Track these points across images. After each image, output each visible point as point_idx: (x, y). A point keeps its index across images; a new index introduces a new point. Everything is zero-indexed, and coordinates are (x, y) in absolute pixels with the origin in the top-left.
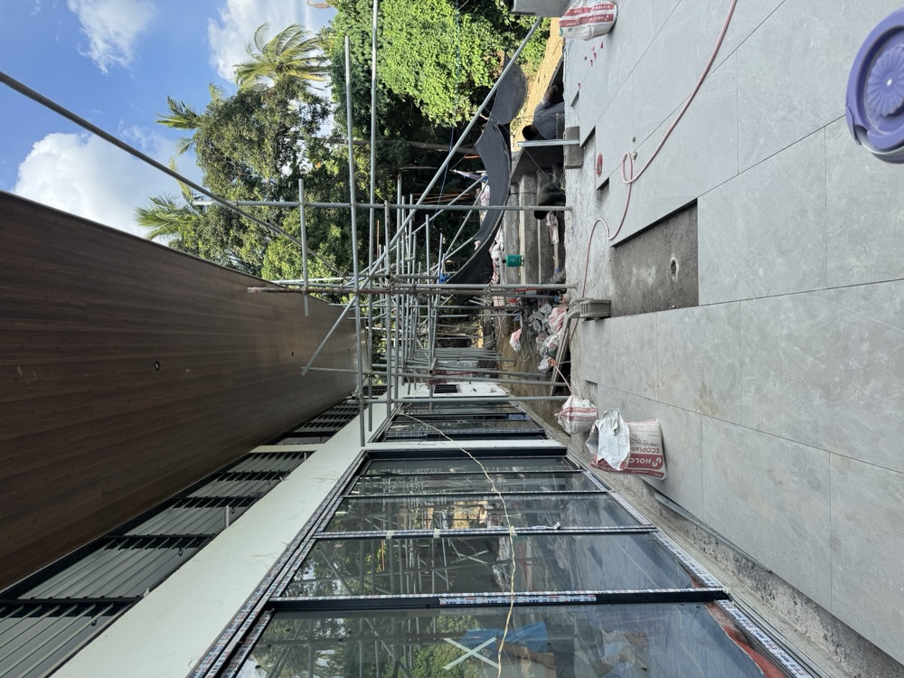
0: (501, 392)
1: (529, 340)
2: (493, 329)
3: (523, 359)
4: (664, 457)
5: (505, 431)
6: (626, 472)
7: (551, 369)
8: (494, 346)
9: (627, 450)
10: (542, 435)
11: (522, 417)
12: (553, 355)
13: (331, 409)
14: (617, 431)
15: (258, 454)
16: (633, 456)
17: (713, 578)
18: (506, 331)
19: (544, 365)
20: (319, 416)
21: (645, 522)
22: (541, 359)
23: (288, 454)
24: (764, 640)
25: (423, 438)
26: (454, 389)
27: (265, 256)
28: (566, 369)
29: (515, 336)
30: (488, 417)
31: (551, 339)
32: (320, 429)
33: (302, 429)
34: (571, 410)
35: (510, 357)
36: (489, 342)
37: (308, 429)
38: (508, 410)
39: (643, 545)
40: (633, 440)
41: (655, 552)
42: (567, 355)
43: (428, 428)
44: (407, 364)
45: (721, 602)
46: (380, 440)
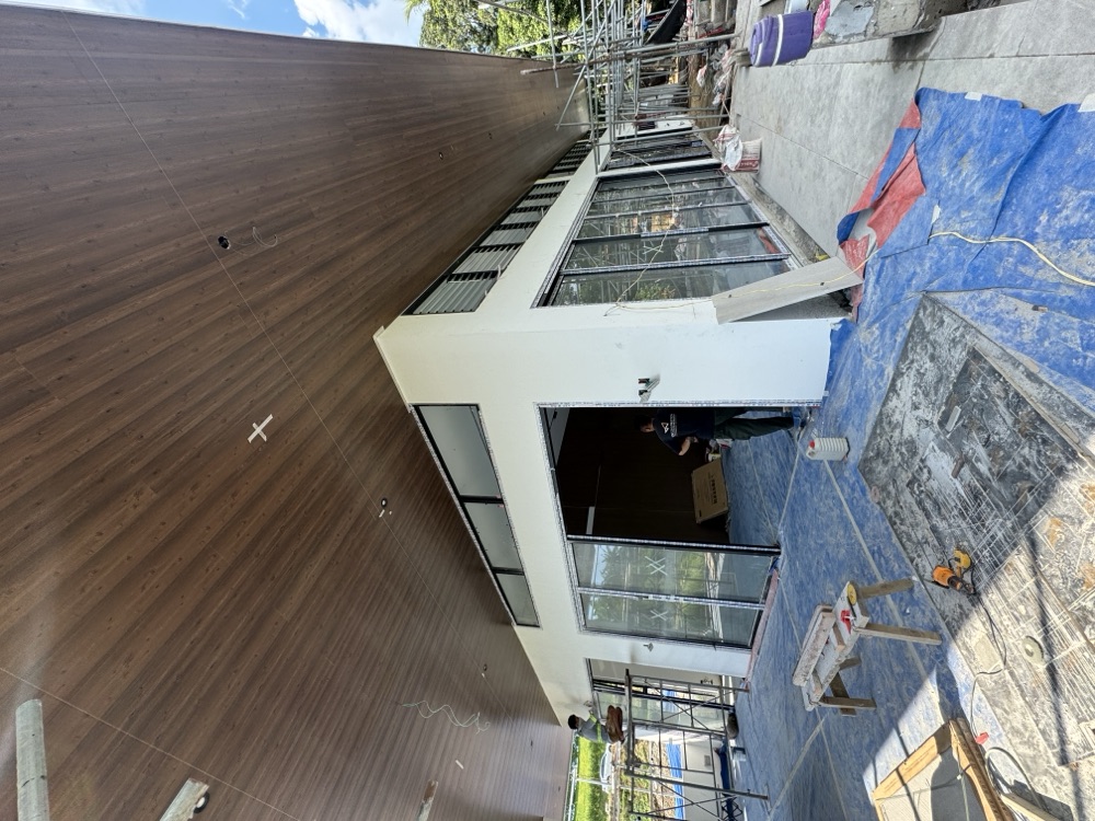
0: (688, 124)
1: (710, 76)
2: (687, 63)
3: (705, 94)
4: (760, 161)
5: (690, 155)
6: (737, 171)
7: (721, 104)
8: (687, 80)
9: (739, 159)
10: (710, 156)
11: (699, 144)
12: (722, 92)
13: (569, 152)
14: (736, 148)
15: (539, 185)
16: (742, 162)
17: (764, 218)
18: (696, 66)
19: (716, 101)
20: (564, 158)
21: (747, 198)
22: (715, 95)
23: (555, 184)
24: (775, 240)
25: (631, 166)
26: (652, 125)
27: (498, 14)
28: (728, 103)
29: (702, 72)
30: (679, 146)
31: (723, 77)
32: (567, 167)
33: (557, 168)
34: (724, 136)
35: (697, 92)
36: (682, 77)
37: (560, 168)
38: (693, 139)
39: (745, 210)
40: (744, 152)
41: (749, 212)
42: (730, 91)
43: (634, 158)
44: (621, 111)
45: (765, 228)
46: (605, 170)
